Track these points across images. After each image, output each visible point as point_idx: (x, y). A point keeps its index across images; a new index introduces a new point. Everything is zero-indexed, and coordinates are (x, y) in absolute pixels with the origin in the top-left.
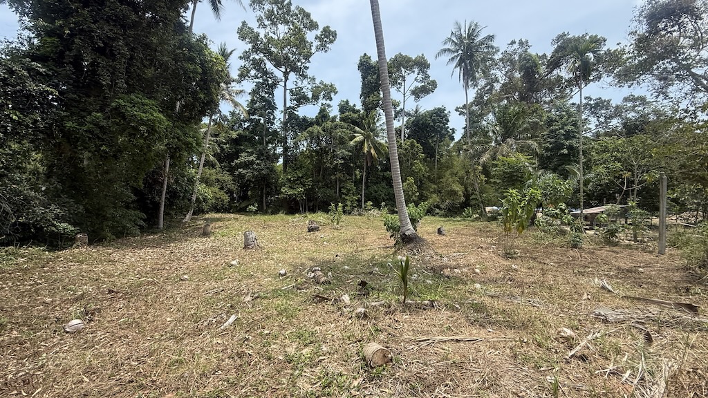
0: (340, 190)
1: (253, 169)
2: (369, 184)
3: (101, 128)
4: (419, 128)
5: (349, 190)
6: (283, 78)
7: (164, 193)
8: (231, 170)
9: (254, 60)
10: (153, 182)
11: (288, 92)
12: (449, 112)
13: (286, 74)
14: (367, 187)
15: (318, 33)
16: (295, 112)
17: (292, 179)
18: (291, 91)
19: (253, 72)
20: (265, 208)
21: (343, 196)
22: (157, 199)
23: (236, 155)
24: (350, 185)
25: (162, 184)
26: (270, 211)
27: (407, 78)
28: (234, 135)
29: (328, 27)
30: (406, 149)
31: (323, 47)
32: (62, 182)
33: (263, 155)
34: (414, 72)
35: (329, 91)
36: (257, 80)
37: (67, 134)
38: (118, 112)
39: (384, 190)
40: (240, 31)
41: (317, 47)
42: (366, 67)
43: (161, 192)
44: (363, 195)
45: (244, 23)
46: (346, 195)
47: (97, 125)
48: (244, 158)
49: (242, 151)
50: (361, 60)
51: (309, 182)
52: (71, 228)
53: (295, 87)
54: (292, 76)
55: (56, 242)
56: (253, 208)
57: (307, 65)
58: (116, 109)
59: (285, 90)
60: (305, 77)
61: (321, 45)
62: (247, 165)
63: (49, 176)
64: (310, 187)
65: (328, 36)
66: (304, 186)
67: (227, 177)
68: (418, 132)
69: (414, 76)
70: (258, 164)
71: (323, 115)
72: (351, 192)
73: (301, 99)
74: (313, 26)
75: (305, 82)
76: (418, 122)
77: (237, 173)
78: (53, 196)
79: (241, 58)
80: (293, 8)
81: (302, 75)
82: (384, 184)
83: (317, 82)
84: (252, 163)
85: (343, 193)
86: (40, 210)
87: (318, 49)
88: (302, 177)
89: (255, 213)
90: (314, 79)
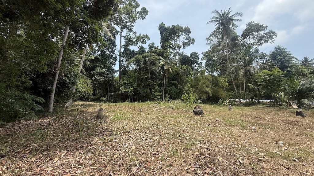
1: (105, 76)
5: (156, 90)
6: (120, 31)
8: (91, 77)
12: (199, 55)
13: (122, 29)
16: (128, 48)
17: (127, 83)
18: (124, 37)
20: (108, 99)
21: (153, 93)
23: (93, 68)
26: (112, 100)
28: (93, 57)
29: (144, 7)
31: (142, 17)
34: (182, 35)
39: (174, 90)
42: (162, 28)
46: (155, 92)
48: (98, 70)
49: (97, 66)
50: (160, 25)
51: (135, 85)
54: (125, 30)
56: (104, 99)
59: (121, 37)
60: (131, 31)
62: (101, 74)
64: (136, 87)
65: (144, 12)
66: (133, 87)
70: (107, 74)
71: (142, 50)
72: (157, 91)
73: (129, 42)
77: (94, 78)
84: (104, 73)
85: (153, 91)
87: (139, 18)
88: (132, 82)
90: (135, 33)
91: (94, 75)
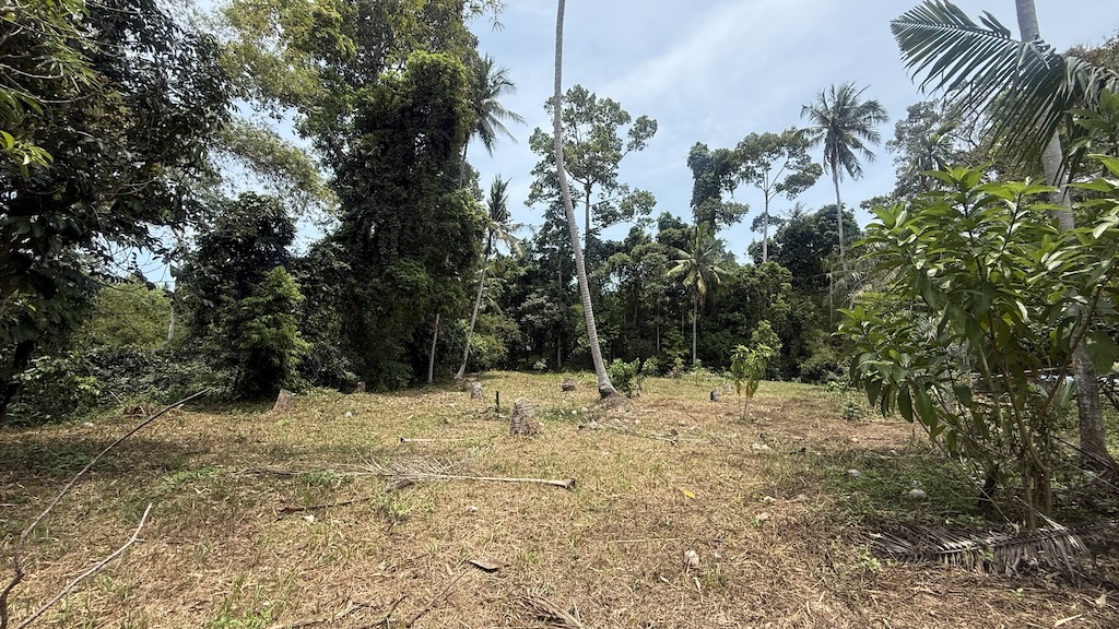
0: (661, 342)
1: (544, 314)
2: (704, 333)
3: (379, 291)
4: (797, 241)
5: (674, 341)
6: (585, 192)
7: (434, 345)
8: (518, 316)
9: (550, 173)
10: (423, 335)
11: (590, 208)
12: (852, 210)
13: (588, 187)
14: (700, 336)
15: (631, 125)
16: (597, 237)
18: (594, 208)
19: (546, 191)
20: (560, 365)
21: (664, 349)
22: (427, 352)
23: (521, 298)
24: (674, 334)
25: (432, 337)
27: (773, 164)
28: (522, 272)
29: (644, 117)
30: (762, 278)
31: (638, 143)
32: (351, 338)
33: (556, 295)
34: (783, 154)
35: (646, 202)
36: (552, 199)
37: (356, 298)
38: (390, 277)
39: (727, 341)
40: (532, 140)
41: (629, 146)
42: (698, 161)
43: (431, 345)
44: (694, 348)
45: (537, 131)
46: (669, 348)
47: (376, 289)
48: (533, 299)
49: (531, 291)
50: (691, 153)
51: (616, 330)
52: (354, 376)
53: (601, 201)
54: (597, 188)
55: (346, 387)
56: (541, 364)
57: (615, 171)
58: (389, 274)
59: (588, 206)
60: (614, 186)
61: (636, 142)
62: (537, 309)
63: (342, 332)
64: (617, 337)
65: (645, 128)
66: (608, 335)
67: (513, 326)
68: (796, 247)
69: (782, 160)
70: (549, 308)
71: (635, 237)
72: (677, 343)
73: (608, 217)
74: (623, 118)
75: (615, 193)
76: (794, 230)
77: (524, 320)
78: (344, 349)
79: (533, 173)
80: (596, 102)
81: (610, 184)
82: (727, 332)
83: (631, 191)
84: (541, 306)
86: (336, 361)
87: (630, 148)
88: (606, 324)
89: (545, 371)
90: (625, 188)
91: (525, 312)
